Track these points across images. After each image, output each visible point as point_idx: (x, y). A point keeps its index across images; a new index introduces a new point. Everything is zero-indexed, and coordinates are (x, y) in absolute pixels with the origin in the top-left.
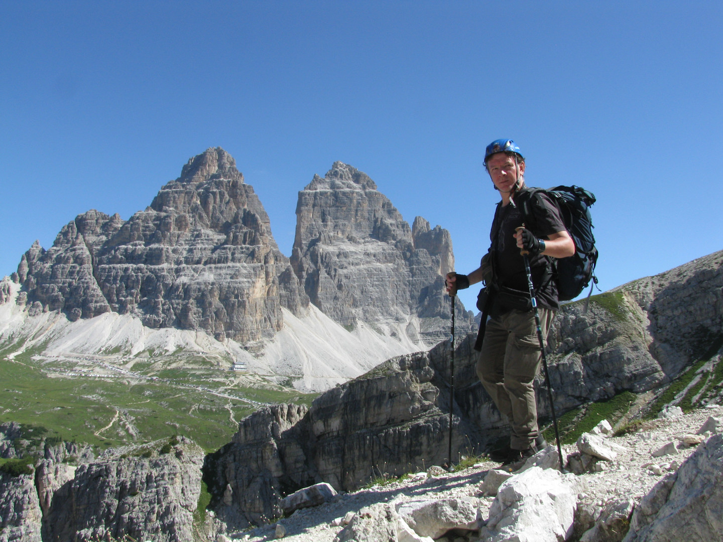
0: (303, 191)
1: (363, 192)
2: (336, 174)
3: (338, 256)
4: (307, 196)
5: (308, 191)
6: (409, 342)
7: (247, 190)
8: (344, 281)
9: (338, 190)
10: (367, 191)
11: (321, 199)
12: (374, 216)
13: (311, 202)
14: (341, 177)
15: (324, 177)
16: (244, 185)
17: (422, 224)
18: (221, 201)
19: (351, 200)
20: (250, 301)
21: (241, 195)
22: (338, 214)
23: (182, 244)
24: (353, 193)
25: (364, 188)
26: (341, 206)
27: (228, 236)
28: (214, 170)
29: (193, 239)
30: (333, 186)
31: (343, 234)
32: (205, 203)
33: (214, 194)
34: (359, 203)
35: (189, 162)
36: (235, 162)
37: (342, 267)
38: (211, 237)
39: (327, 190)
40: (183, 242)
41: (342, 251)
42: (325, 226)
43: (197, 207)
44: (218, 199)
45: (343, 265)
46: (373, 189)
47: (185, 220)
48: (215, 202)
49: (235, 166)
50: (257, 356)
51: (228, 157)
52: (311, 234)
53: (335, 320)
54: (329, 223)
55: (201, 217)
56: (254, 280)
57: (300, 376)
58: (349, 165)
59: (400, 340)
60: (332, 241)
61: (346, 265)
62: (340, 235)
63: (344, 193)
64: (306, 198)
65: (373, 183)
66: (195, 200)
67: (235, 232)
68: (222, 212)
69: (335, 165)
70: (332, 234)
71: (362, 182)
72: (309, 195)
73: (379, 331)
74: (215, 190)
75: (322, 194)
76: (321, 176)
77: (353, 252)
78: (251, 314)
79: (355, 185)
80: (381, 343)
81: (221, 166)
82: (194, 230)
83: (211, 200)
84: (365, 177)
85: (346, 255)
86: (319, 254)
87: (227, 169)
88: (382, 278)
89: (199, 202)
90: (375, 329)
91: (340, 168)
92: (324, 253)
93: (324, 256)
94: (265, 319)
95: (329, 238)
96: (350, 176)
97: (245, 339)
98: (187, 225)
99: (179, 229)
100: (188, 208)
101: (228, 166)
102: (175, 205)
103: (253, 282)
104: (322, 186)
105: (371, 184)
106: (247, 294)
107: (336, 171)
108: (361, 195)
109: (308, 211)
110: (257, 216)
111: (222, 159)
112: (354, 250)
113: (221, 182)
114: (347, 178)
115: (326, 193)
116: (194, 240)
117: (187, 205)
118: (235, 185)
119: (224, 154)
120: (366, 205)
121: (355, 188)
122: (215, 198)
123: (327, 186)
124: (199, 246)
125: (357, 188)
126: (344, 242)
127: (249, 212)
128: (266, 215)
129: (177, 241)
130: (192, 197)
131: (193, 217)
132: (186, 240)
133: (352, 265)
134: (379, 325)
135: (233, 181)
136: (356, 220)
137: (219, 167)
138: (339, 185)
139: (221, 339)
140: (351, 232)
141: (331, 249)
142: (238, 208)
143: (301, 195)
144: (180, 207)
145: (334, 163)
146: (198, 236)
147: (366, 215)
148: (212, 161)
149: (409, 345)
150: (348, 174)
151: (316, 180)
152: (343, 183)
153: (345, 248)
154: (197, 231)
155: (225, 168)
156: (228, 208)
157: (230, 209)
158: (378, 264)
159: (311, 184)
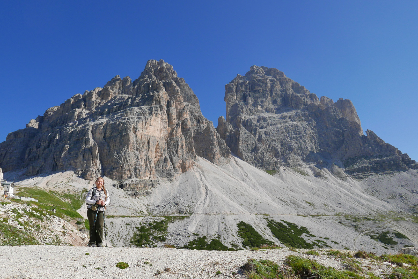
0: (228, 84)
1: (274, 79)
3: (258, 121)
4: (231, 86)
5: (232, 83)
6: (336, 179)
8: (264, 136)
9: (254, 79)
10: (278, 78)
11: (241, 86)
12: (286, 93)
13: (235, 89)
14: (257, 73)
17: (326, 101)
19: (266, 85)
20: (139, 136)
22: (257, 95)
24: (266, 79)
25: (275, 77)
26: (259, 89)
30: (251, 78)
31: (262, 108)
34: (272, 86)
37: (262, 127)
39: (246, 81)
41: (261, 118)
42: (247, 104)
45: (263, 126)
46: (283, 76)
50: (135, 195)
53: (256, 166)
54: (250, 102)
56: (147, 117)
57: (187, 215)
58: (263, 67)
59: (326, 179)
60: (253, 112)
61: (265, 125)
62: (260, 108)
63: (259, 80)
65: (282, 73)
69: (252, 67)
70: (253, 108)
71: (273, 74)
73: (303, 173)
75: (242, 84)
77: (271, 117)
78: (137, 150)
79: (268, 76)
80: (306, 181)
84: (275, 70)
85: (265, 119)
86: (242, 121)
88: (299, 132)
90: (298, 172)
91: (256, 68)
92: (246, 120)
93: (246, 122)
94: (165, 160)
95: (250, 110)
96: (264, 71)
97: (125, 176)
103: (145, 119)
104: (243, 80)
105: (280, 74)
106: (134, 128)
107: (253, 71)
108: (273, 81)
109: (233, 95)
114: (261, 73)
120: (278, 87)
125: (270, 77)
126: (263, 112)
133: (271, 125)
134: (302, 169)
136: (272, 98)
138: (255, 77)
139: (88, 177)
140: (268, 106)
141: (252, 117)
143: (227, 87)
147: (279, 93)
149: (337, 182)
150: (262, 71)
151: (238, 78)
152: (258, 75)
153: (264, 115)
158: (294, 122)
159: (235, 79)
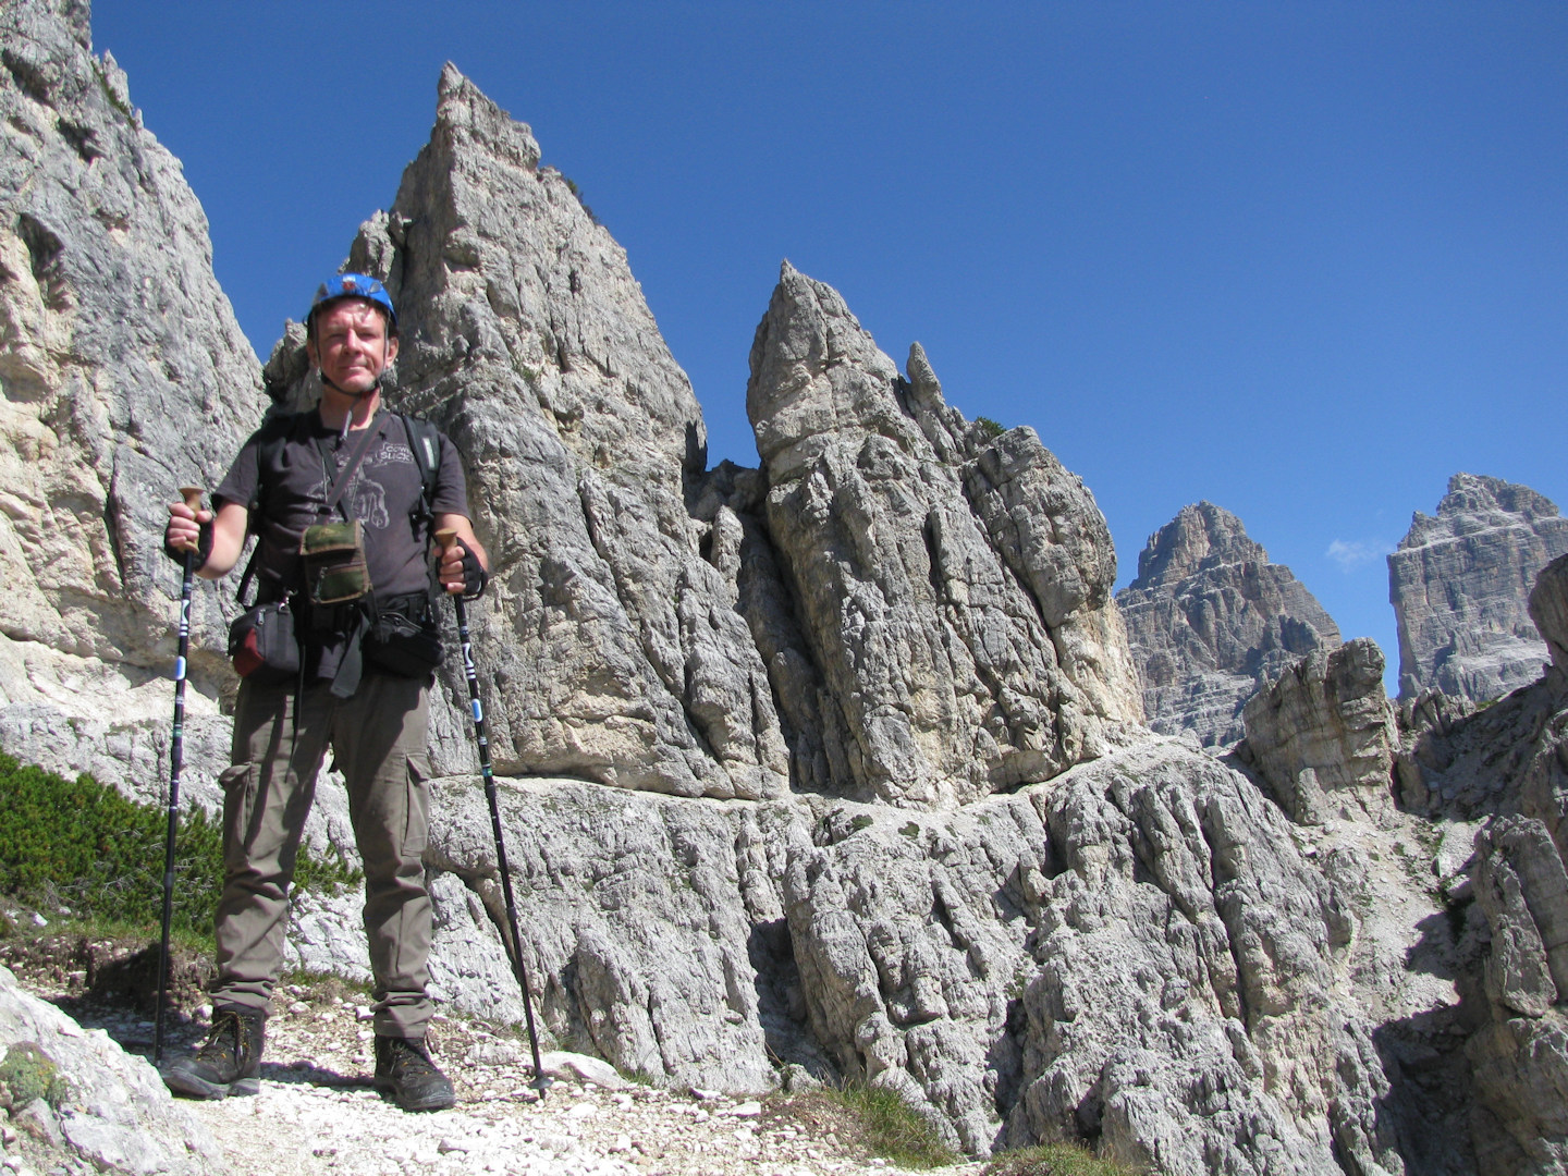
0: (1394, 552)
1: (1527, 528)
2: (1459, 502)
3: (1502, 674)
4: (1407, 562)
5: (1407, 550)
7: (1279, 576)
9: (1471, 535)
10: (1537, 522)
11: (1438, 561)
13: (1419, 572)
14: (1473, 505)
15: (1435, 515)
16: (1270, 568)
18: (1230, 610)
19: (1505, 550)
21: (1269, 589)
22: (1484, 585)
23: (1168, 712)
24: (1506, 533)
25: (1528, 517)
26: (1486, 566)
27: (1259, 679)
28: (1203, 549)
29: (1188, 697)
30: (1459, 529)
31: (1502, 626)
32: (1197, 620)
33: (1212, 598)
34: (1524, 553)
35: (1149, 545)
36: (1242, 525)
38: (1223, 688)
39: (1448, 540)
40: (1170, 708)
41: (1508, 663)
42: (1461, 616)
43: (1183, 631)
44: (1223, 608)
46: (1552, 514)
47: (1166, 663)
48: (1218, 615)
49: (1243, 532)
51: (1225, 517)
52: (1433, 639)
54: (1467, 608)
55: (1196, 651)
58: (1484, 477)
60: (1482, 645)
62: (1497, 629)
63: (1486, 539)
64: (1405, 567)
65: (1547, 502)
66: (1176, 618)
67: (1272, 668)
68: (1236, 633)
69: (1454, 483)
70: (1478, 631)
71: (1521, 505)
72: (1410, 558)
74: (1213, 591)
75: (1438, 550)
76: (1428, 513)
77: (1533, 660)
79: (1507, 515)
81: (1215, 540)
82: (1188, 680)
83: (1209, 612)
84: (1526, 493)
85: (1519, 669)
86: (1458, 679)
87: (1229, 543)
89: (1185, 621)
91: (1468, 487)
92: (1470, 675)
93: (1471, 681)
95: (1474, 640)
96: (1493, 499)
98: (1171, 671)
99: (1158, 683)
100: (1165, 637)
101: (1229, 535)
102: (1139, 637)
104: (1435, 534)
105: (1544, 506)
107: (1459, 496)
108: (1526, 535)
109: (1417, 592)
110: (1309, 625)
111: (1214, 524)
112: (1534, 656)
113: (1222, 572)
114: (1486, 504)
115: (1447, 546)
116: (1192, 700)
117: (1164, 632)
118: (1251, 572)
119: (1215, 513)
120: (1540, 553)
121: (1510, 522)
122: (1216, 606)
123: (1446, 532)
124: (1204, 710)
125: (1514, 521)
126: (1508, 642)
127: (1291, 620)
128: (1329, 620)
129: (1159, 707)
130: (1170, 615)
131: (1181, 652)
132: (1176, 702)
135: (1247, 565)
136: (1526, 589)
137: (1210, 541)
138: (1471, 523)
140: (1519, 617)
141: (1482, 662)
142: (1267, 617)
143: (1393, 562)
144: (1151, 638)
145: (1451, 479)
146: (1197, 689)
148: (1195, 533)
150: (1486, 497)
151: (1420, 525)
152: (1480, 518)
153: (1513, 654)
154: (1194, 679)
155: (1224, 541)
156: (1247, 621)
157: (1252, 622)
159: (1410, 535)
